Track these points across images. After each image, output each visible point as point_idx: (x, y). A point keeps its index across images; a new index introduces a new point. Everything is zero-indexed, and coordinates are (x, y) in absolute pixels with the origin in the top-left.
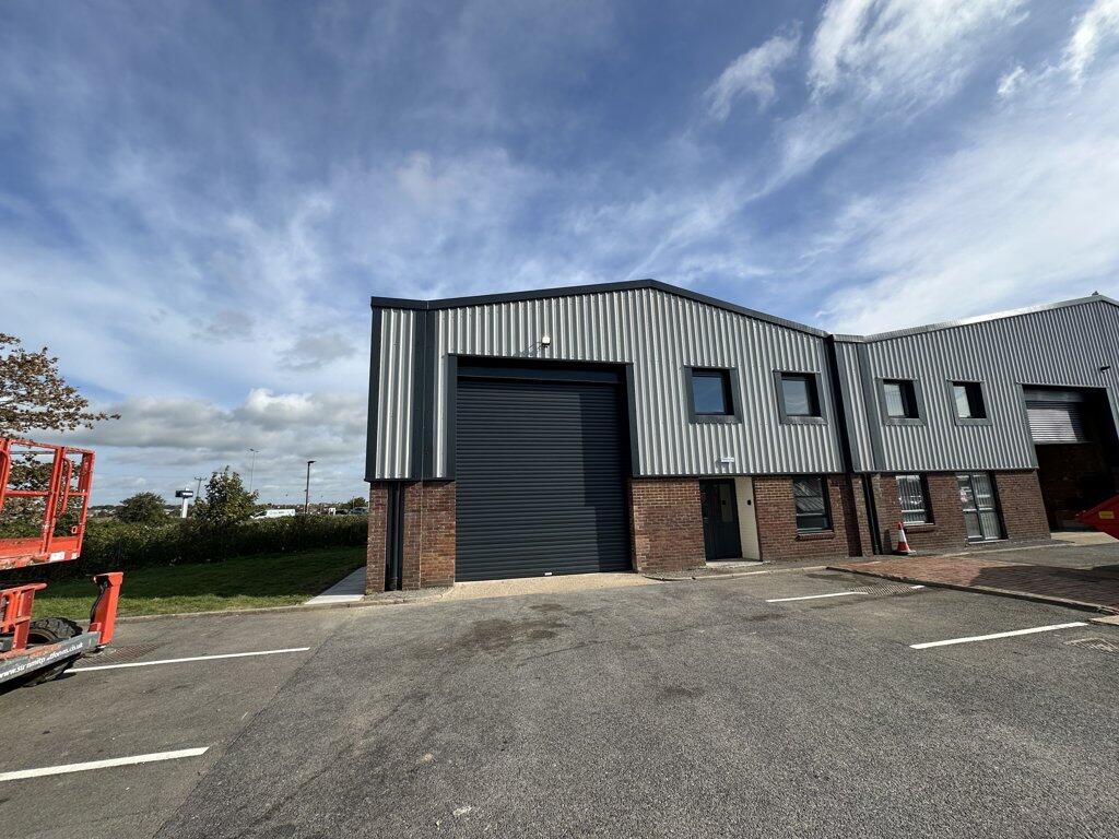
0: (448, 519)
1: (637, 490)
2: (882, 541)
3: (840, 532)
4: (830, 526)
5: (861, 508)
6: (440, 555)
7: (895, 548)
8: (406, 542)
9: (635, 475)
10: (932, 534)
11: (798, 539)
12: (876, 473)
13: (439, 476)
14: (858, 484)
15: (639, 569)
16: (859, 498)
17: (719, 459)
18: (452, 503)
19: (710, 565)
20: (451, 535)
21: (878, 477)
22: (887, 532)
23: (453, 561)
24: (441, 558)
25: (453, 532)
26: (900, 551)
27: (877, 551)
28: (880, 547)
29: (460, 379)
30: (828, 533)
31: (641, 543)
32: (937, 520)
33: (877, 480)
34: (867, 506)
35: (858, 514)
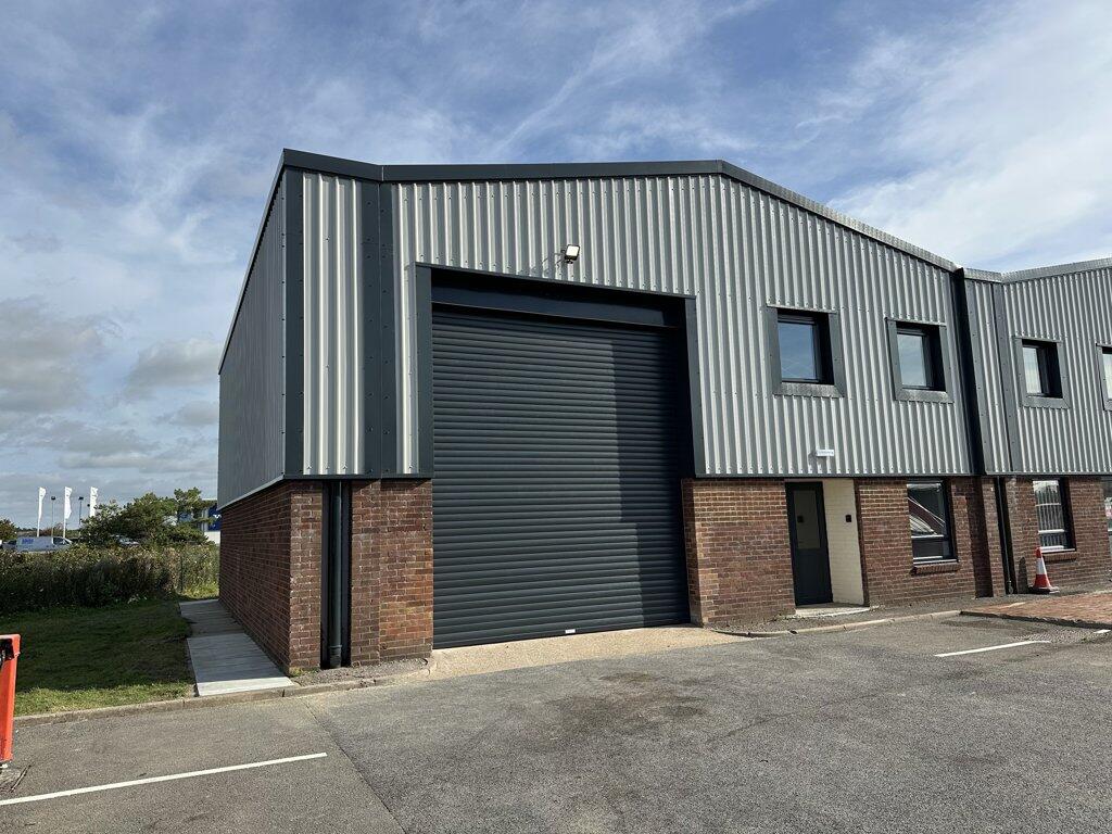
0: (420, 544)
1: (701, 498)
2: (1017, 574)
3: (966, 561)
4: (953, 554)
5: (992, 526)
6: (411, 605)
7: (1031, 585)
8: (356, 584)
9: (698, 474)
10: (1072, 564)
11: (914, 572)
12: (1010, 477)
13: (407, 470)
14: (989, 491)
15: (705, 620)
16: (991, 513)
17: (813, 453)
18: (427, 518)
19: (801, 613)
20: (426, 571)
21: (1013, 483)
22: (1022, 562)
23: (431, 614)
24: (411, 610)
25: (430, 565)
26: (1038, 589)
27: (1011, 589)
28: (1014, 584)
29: (436, 308)
30: (952, 562)
31: (707, 581)
32: (1080, 544)
33: (1011, 485)
34: (1000, 525)
35: (989, 534)
